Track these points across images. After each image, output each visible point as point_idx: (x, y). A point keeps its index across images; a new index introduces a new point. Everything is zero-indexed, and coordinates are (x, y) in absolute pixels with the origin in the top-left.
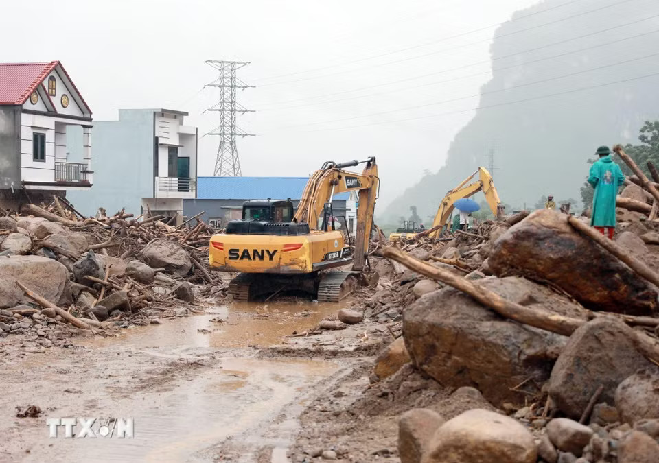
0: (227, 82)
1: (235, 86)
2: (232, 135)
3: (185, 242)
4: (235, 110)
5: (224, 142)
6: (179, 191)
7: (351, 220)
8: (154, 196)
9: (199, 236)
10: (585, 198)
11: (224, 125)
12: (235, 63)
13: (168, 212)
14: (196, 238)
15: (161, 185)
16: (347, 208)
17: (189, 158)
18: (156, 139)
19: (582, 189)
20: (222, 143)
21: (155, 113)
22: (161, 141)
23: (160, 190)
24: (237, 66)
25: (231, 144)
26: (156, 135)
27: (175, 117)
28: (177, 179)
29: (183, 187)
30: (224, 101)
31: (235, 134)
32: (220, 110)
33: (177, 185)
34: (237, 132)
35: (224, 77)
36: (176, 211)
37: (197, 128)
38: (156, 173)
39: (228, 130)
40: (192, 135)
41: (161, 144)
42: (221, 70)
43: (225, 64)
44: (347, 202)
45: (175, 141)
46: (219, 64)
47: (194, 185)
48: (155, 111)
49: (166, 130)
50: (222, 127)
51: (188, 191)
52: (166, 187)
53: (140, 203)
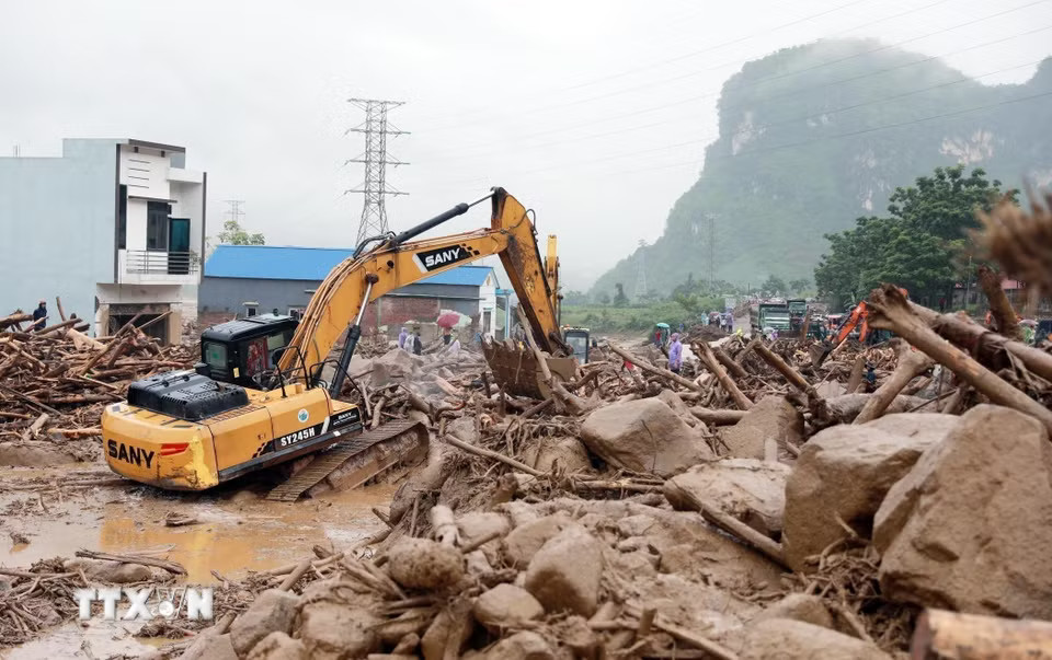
0: (376, 126)
1: (386, 132)
2: (380, 193)
3: (88, 371)
4: (385, 162)
5: (370, 201)
6: (170, 273)
7: (488, 314)
8: (116, 281)
9: (117, 362)
10: (819, 281)
11: (370, 181)
12: (386, 102)
13: (153, 306)
14: (111, 366)
15: (131, 262)
16: (481, 297)
17: (188, 221)
18: (122, 190)
19: (816, 270)
20: (367, 202)
21: (118, 146)
22: (131, 192)
23: (129, 271)
24: (388, 106)
25: (379, 204)
26: (122, 182)
27: (163, 154)
28: (166, 254)
29: (178, 265)
30: (370, 150)
31: (385, 192)
32: (365, 162)
33: (166, 264)
34: (386, 190)
35: (371, 120)
36: (168, 305)
37: (205, 174)
38: (121, 243)
39: (375, 187)
40: (195, 185)
41: (130, 197)
42: (369, 111)
43: (373, 104)
44: (481, 288)
45: (162, 193)
46: (365, 104)
47: (198, 264)
48: (120, 142)
49: (144, 175)
50: (367, 182)
51: (187, 273)
52: (142, 265)
53: (94, 292)
